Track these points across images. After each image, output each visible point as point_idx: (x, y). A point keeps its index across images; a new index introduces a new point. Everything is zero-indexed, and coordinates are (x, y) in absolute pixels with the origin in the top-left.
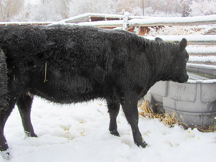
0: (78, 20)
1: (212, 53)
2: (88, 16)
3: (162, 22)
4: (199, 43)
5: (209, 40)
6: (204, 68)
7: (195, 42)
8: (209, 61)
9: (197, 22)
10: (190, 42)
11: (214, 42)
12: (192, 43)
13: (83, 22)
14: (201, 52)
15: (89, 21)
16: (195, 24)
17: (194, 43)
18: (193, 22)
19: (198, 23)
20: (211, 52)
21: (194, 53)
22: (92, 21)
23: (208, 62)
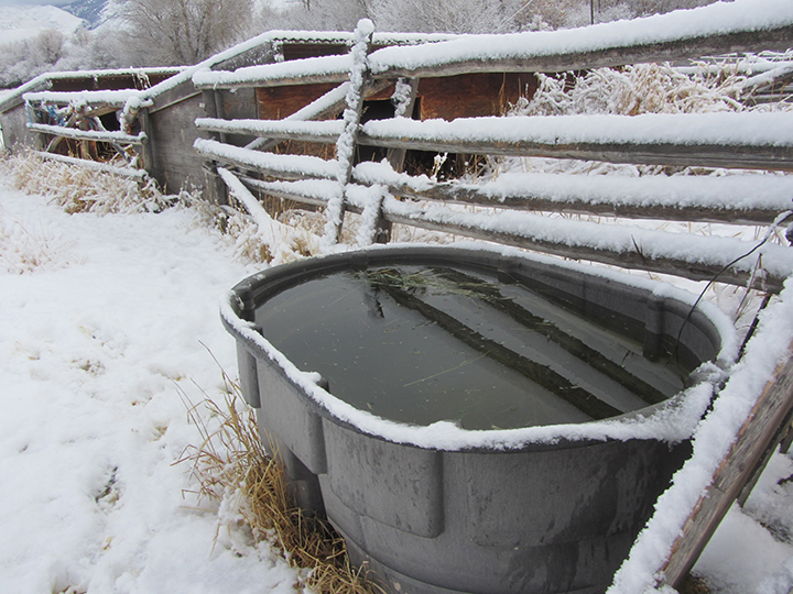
0: (246, 58)
1: (660, 206)
2: (271, 44)
3: (477, 56)
4: (610, 154)
5: (650, 141)
6: (609, 286)
7: (595, 150)
8: (635, 249)
9: (611, 49)
10: (575, 149)
11: (673, 152)
12: (584, 154)
13: (258, 63)
14: (613, 200)
15: (275, 62)
16: (601, 61)
17: (590, 153)
18: (592, 52)
19: (615, 54)
20: (657, 202)
21: (586, 201)
22: (286, 59)
23: (633, 252)
